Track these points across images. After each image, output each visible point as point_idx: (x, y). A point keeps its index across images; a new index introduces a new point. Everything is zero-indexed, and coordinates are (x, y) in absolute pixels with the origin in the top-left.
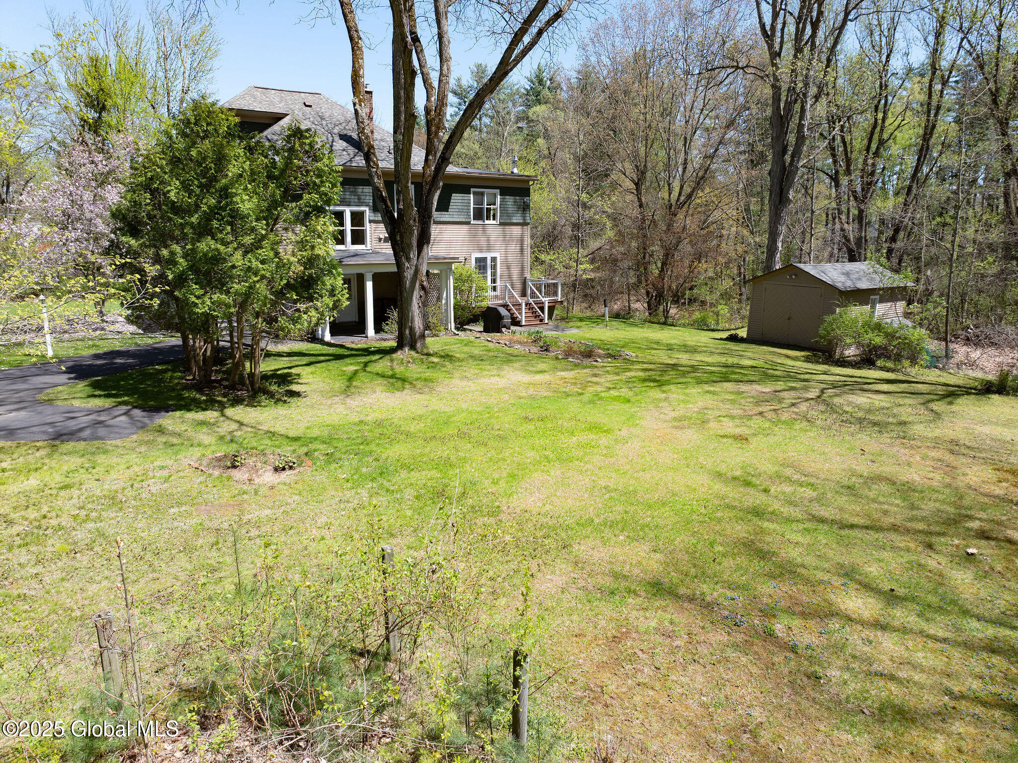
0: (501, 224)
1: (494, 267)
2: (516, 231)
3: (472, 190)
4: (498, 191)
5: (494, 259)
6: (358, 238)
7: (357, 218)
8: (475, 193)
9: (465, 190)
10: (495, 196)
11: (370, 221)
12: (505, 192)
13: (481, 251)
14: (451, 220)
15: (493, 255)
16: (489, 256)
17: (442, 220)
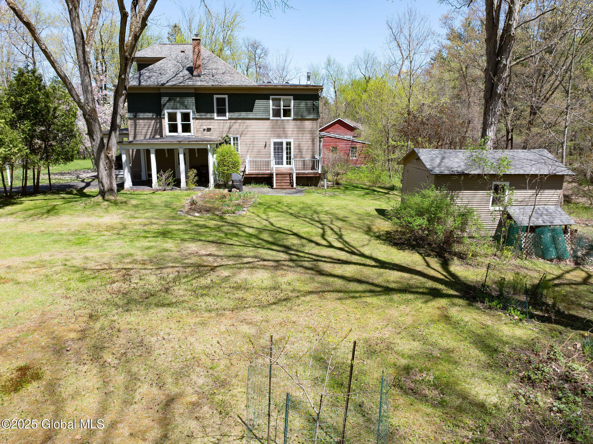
0: (294, 119)
1: (289, 149)
2: (308, 124)
3: (271, 97)
4: (292, 97)
5: (289, 144)
6: (186, 128)
7: (186, 117)
8: (273, 100)
9: (266, 97)
10: (290, 100)
11: (193, 119)
12: (297, 97)
13: (279, 137)
14: (254, 117)
15: (289, 140)
16: (284, 141)
17: (248, 117)
